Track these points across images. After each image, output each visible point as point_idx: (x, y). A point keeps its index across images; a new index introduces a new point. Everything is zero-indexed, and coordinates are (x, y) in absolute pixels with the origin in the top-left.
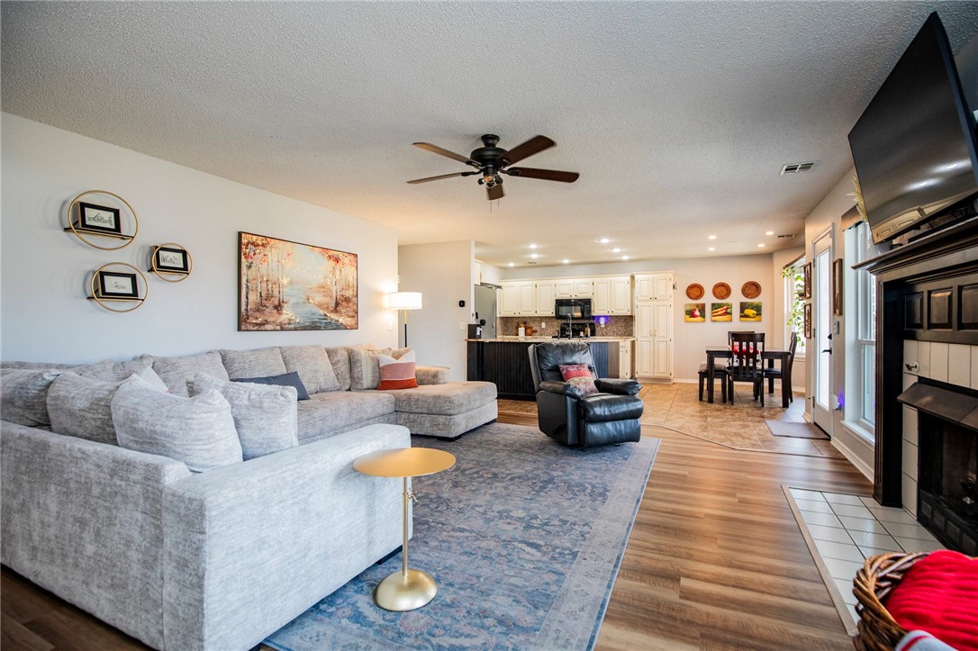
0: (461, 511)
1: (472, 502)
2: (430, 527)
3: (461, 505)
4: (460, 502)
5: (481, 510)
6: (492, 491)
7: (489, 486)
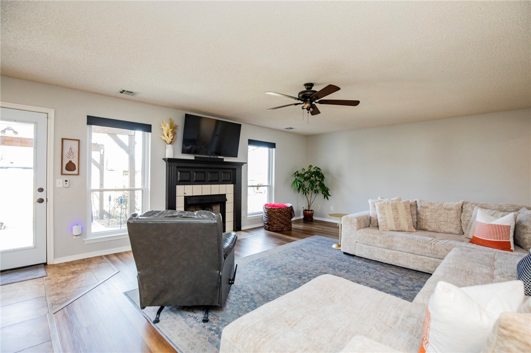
0: (324, 262)
1: (319, 264)
2: (336, 258)
3: (324, 264)
4: (324, 266)
5: (315, 261)
6: (307, 268)
7: (307, 271)
